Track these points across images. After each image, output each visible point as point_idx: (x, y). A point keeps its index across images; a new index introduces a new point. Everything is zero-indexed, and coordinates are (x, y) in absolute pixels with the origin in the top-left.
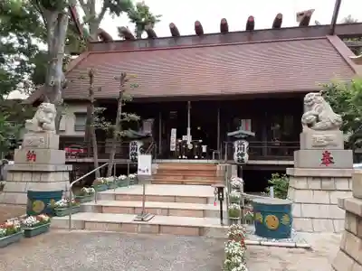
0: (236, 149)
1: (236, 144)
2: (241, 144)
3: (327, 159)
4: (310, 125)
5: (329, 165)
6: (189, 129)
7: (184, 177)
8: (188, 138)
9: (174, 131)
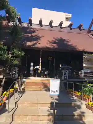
0: (64, 74)
1: (63, 71)
2: (66, 72)
6: (40, 64)
8: (39, 67)
9: (32, 64)
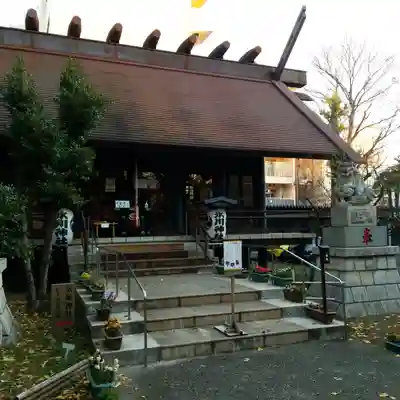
2: (221, 215)
3: (368, 238)
4: (347, 199)
5: (369, 244)
7: (149, 265)
